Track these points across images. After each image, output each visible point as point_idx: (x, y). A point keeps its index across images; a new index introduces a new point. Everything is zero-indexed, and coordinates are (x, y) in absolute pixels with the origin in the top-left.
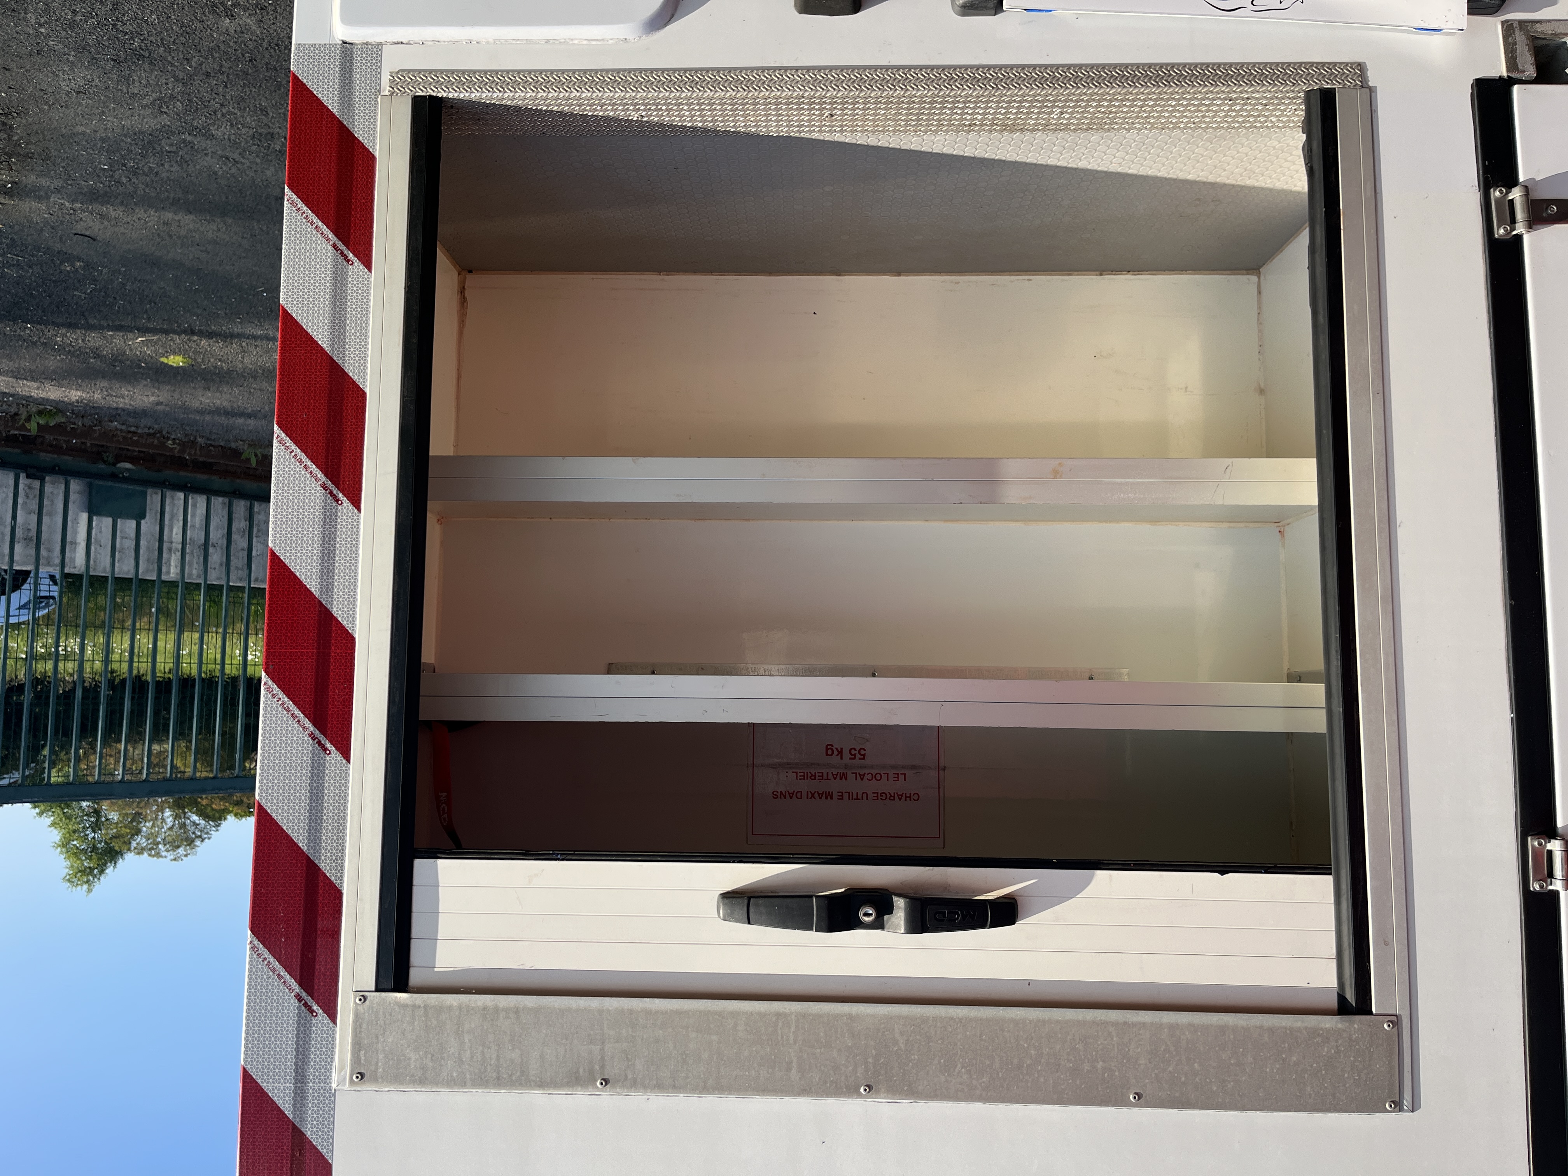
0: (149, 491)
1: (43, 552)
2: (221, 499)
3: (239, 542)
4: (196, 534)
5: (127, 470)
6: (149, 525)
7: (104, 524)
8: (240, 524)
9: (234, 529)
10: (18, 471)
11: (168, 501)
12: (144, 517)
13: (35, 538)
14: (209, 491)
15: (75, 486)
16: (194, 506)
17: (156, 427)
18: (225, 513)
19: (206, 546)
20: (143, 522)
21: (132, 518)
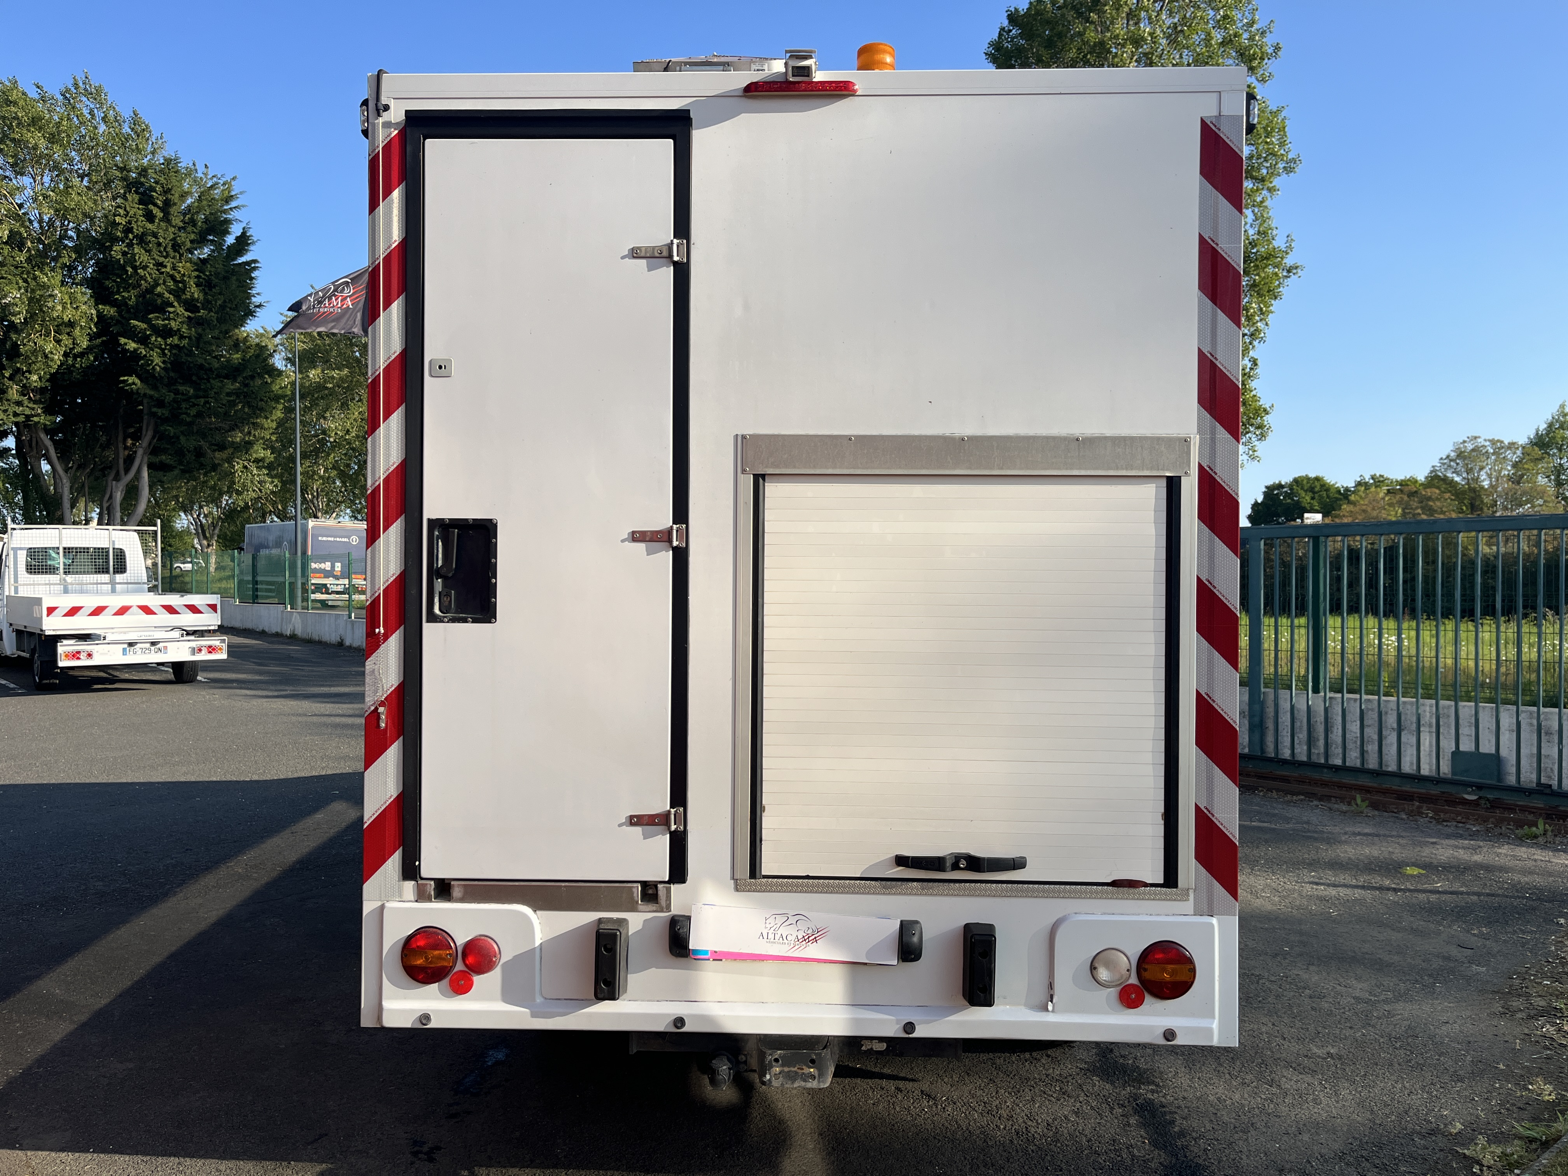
0: (1450, 776)
1: (1535, 722)
2: (1390, 769)
3: (1371, 733)
4: (1408, 739)
5: (1469, 793)
6: (1448, 745)
7: (1487, 747)
8: (1372, 748)
9: (1377, 743)
10: (1559, 791)
11: (1434, 767)
12: (1453, 753)
13: (1543, 734)
14: (1399, 775)
15: (1511, 780)
16: (1412, 764)
17: (1440, 827)
18: (1385, 758)
19: (1400, 730)
20: (1454, 749)
21: (1463, 752)
